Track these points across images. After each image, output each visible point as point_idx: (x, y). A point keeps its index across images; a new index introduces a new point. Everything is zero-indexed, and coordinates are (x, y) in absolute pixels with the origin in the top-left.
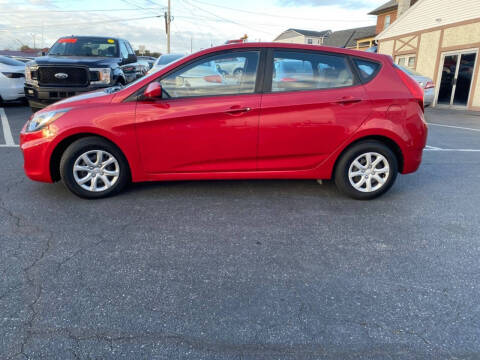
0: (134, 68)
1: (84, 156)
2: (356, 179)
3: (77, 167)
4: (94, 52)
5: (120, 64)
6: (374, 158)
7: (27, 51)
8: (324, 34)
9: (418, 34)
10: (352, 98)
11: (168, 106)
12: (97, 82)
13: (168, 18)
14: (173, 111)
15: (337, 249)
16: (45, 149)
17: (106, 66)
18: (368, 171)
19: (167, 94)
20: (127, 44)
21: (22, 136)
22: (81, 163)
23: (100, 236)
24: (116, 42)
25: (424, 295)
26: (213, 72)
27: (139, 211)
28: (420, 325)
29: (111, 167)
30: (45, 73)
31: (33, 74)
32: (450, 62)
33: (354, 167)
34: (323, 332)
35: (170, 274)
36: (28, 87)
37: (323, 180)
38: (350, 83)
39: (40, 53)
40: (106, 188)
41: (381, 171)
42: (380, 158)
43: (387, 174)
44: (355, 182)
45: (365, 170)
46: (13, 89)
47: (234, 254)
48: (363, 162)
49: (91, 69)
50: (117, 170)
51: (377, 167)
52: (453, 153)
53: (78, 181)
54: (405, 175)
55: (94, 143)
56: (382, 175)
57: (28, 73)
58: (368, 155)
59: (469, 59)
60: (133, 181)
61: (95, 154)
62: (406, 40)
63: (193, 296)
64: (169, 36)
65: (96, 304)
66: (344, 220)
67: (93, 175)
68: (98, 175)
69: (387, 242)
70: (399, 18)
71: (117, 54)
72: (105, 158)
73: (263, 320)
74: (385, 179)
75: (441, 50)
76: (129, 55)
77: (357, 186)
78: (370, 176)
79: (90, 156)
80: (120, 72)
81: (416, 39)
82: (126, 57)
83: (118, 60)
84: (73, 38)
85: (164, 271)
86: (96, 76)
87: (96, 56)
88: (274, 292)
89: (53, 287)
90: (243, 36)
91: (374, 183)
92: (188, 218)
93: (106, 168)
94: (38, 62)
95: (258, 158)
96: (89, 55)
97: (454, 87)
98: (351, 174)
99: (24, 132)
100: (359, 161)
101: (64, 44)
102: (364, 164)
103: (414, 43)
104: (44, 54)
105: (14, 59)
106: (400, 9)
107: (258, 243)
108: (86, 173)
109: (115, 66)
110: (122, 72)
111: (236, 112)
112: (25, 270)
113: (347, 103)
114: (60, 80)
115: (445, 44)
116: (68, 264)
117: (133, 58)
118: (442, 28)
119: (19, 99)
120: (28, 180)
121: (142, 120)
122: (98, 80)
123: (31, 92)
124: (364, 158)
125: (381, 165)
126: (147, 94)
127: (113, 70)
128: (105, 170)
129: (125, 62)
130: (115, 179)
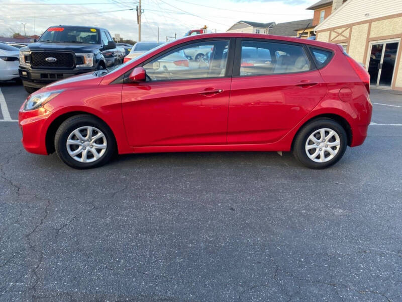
0: (113, 53)
1: (76, 131)
2: (312, 151)
3: (70, 142)
4: (78, 39)
5: (101, 50)
6: (327, 133)
7: (19, 38)
8: (269, 26)
9: (350, 26)
10: (309, 82)
11: (150, 88)
12: (82, 66)
13: (139, 11)
14: (154, 92)
15: (301, 214)
16: (42, 126)
17: (90, 52)
18: (321, 144)
19: (149, 77)
20: (107, 33)
21: (20, 114)
22: (74, 137)
23: (92, 203)
24: (98, 31)
25: (381, 256)
26: (181, 57)
27: (125, 180)
28: (382, 285)
29: (100, 141)
30: (36, 58)
31: (26, 58)
32: (376, 50)
33: (310, 141)
34: (298, 293)
35: (157, 238)
36: (22, 69)
37: (283, 153)
38: (306, 68)
39: (32, 40)
40: (95, 159)
41: (333, 144)
42: (332, 133)
43: (338, 147)
44: (311, 154)
45: (319, 143)
46: (8, 71)
47: (212, 220)
48: (318, 136)
49: (77, 54)
50: (105, 144)
51: (330, 141)
52: (386, 127)
53: (71, 153)
54: (352, 148)
55: (85, 120)
56: (334, 148)
57: (22, 58)
58: (322, 131)
59: (392, 47)
60: (119, 153)
61: (86, 130)
62: (340, 31)
63: (179, 260)
64: (140, 27)
65: (93, 269)
66: (303, 187)
67: (84, 148)
68: (88, 148)
69: (343, 207)
70: (334, 13)
71: (99, 41)
72: (95, 133)
73: (245, 282)
74: (336, 151)
75: (368, 40)
76: (109, 42)
77: (312, 157)
78: (324, 149)
79: (81, 131)
80: (101, 57)
81: (348, 31)
82: (106, 44)
83: (99, 46)
84: (61, 27)
85: (152, 236)
86: (81, 60)
87: (80, 43)
88: (250, 255)
89: (54, 252)
90: (203, 27)
91: (327, 154)
92: (168, 186)
93: (96, 142)
94: (31, 48)
95: (227, 133)
96: (74, 42)
97: (380, 71)
98: (308, 147)
99: (22, 110)
100: (315, 135)
101: (53, 32)
102: (319, 138)
103: (347, 33)
104: (35, 41)
105: (9, 44)
106: (334, 5)
107: (232, 209)
108: (77, 146)
109: (97, 51)
110: (103, 56)
111: (210, 93)
112: (27, 236)
113: (305, 86)
114: (50, 64)
115: (372, 35)
116: (65, 230)
117: (112, 45)
118: (370, 22)
119: (14, 79)
120: (25, 151)
121: (127, 101)
122: (83, 64)
123: (24, 73)
124: (319, 133)
125: (333, 139)
126: (133, 78)
127: (95, 55)
128: (94, 144)
129: (105, 48)
130: (103, 152)
